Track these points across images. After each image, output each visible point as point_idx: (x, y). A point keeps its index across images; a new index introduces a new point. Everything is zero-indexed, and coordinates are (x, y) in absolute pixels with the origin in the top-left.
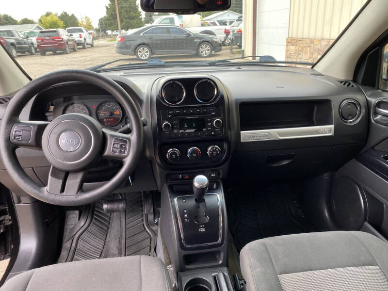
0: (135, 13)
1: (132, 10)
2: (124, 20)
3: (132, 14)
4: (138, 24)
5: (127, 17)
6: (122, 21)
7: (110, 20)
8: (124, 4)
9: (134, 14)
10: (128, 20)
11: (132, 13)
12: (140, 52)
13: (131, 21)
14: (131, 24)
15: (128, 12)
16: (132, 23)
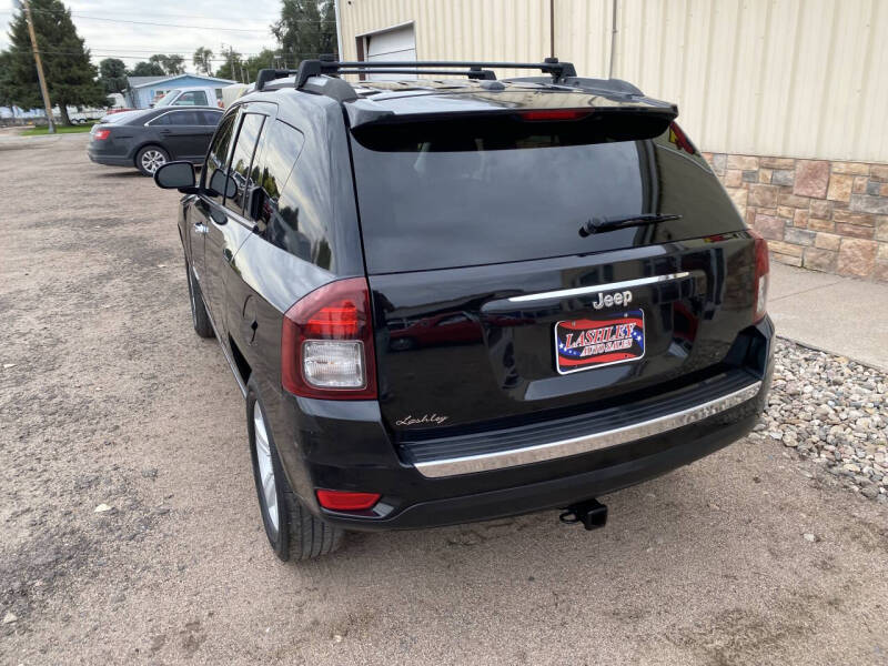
0: (84, 69)
1: (73, 62)
2: (54, 84)
3: (76, 71)
4: (92, 94)
5: (62, 77)
6: (50, 88)
7: (18, 85)
8: (53, 50)
9: (80, 73)
10: (66, 86)
11: (75, 68)
12: (146, 159)
13: (74, 87)
14: (74, 95)
15: (63, 67)
16: (76, 91)
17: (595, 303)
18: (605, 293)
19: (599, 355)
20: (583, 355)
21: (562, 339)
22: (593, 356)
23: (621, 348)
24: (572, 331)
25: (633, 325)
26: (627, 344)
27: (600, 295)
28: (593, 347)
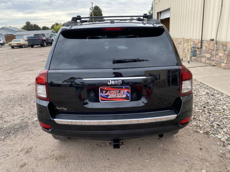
17: (108, 83)
18: (112, 80)
19: (114, 98)
20: (109, 97)
21: (102, 92)
22: (112, 98)
23: (122, 97)
24: (105, 90)
25: (126, 91)
26: (124, 96)
27: (111, 81)
28: (113, 96)
